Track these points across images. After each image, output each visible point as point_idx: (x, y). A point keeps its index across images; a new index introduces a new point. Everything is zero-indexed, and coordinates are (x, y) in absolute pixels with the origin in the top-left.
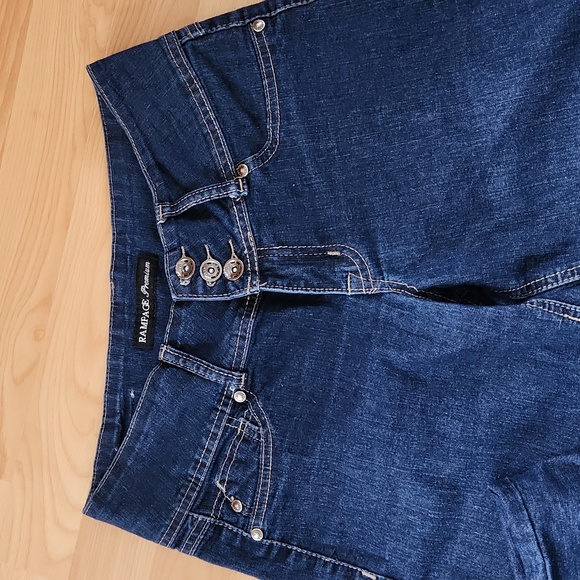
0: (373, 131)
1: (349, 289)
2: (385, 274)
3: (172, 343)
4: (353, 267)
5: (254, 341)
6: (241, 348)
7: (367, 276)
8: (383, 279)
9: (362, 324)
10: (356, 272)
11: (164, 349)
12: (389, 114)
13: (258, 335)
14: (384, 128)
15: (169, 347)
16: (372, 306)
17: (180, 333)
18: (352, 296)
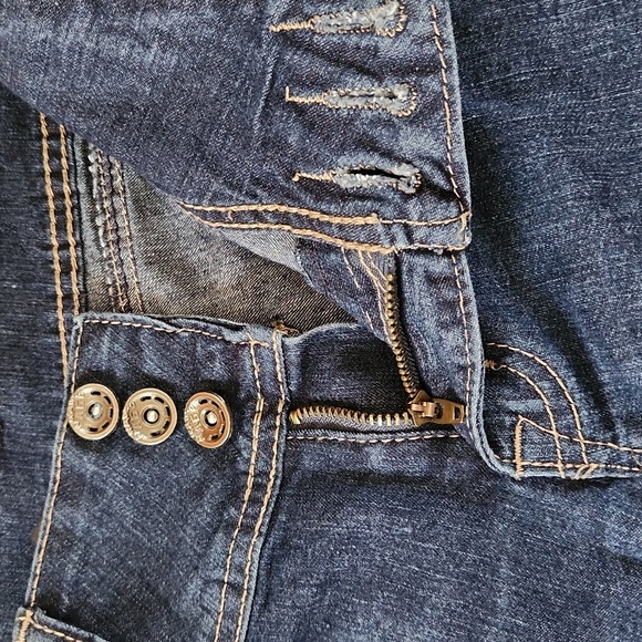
0: (539, 63)
1: (518, 460)
2: (621, 430)
3: (48, 604)
4: (533, 404)
5: (267, 596)
6: (231, 615)
7: (569, 431)
8: (615, 440)
9: (559, 564)
10: (539, 417)
11: (27, 620)
12: (579, 18)
13: (276, 581)
14: (568, 59)
15: (40, 614)
16: (580, 514)
17: (70, 572)
18: (523, 482)
